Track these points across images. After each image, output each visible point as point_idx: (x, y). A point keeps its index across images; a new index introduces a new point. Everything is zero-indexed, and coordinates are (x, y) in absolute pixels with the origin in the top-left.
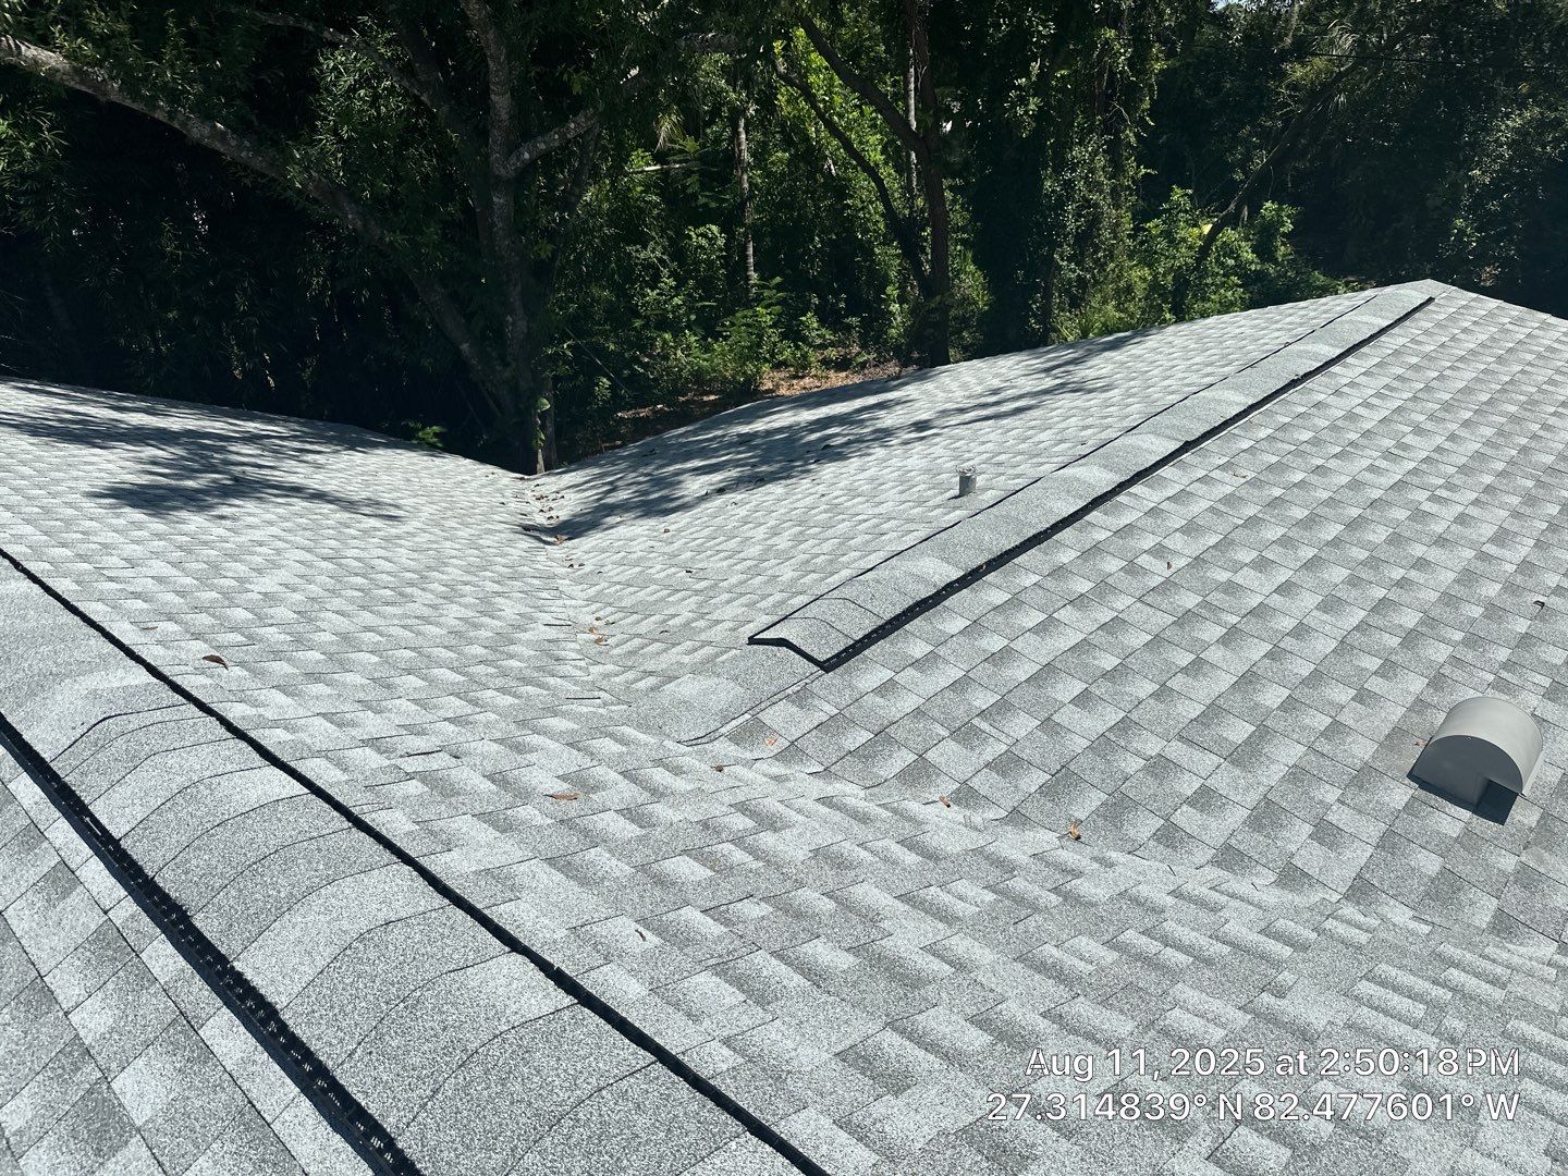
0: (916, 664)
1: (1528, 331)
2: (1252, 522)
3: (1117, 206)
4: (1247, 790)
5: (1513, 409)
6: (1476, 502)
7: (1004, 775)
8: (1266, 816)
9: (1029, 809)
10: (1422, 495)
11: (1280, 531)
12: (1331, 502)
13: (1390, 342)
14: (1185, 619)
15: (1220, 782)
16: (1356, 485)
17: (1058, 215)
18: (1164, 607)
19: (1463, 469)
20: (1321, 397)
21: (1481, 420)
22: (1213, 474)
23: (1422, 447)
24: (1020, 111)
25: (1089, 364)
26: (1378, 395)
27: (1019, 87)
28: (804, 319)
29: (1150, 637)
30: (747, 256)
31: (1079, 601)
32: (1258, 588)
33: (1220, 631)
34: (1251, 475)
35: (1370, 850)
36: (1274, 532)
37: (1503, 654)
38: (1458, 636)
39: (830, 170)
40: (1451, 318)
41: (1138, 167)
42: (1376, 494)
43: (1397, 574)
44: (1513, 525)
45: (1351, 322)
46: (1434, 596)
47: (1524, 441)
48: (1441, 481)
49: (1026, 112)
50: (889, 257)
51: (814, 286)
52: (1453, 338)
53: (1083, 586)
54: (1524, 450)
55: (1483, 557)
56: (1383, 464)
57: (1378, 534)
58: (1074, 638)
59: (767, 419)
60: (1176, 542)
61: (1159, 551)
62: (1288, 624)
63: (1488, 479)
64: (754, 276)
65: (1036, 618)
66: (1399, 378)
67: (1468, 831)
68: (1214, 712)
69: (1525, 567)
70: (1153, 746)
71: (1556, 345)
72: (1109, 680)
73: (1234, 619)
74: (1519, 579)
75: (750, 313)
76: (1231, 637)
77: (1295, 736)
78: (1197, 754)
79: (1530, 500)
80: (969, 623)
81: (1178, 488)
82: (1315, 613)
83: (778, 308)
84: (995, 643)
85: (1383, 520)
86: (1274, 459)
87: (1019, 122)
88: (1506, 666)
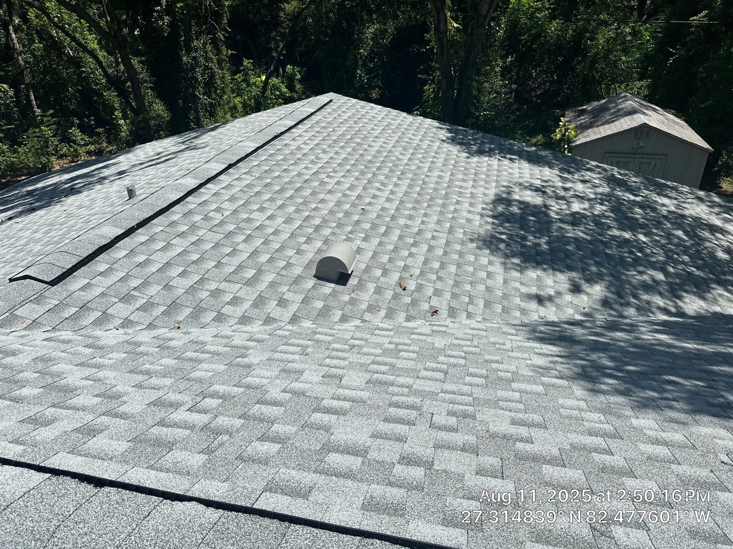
0: (101, 274)
1: (366, 111)
2: (258, 194)
3: (222, 69)
4: (252, 294)
5: (358, 140)
6: (343, 176)
7: (145, 311)
8: (260, 302)
9: (157, 322)
10: (324, 176)
11: (269, 196)
12: (290, 182)
13: (315, 118)
14: (230, 234)
15: (241, 294)
16: (300, 175)
17: (193, 74)
18: (220, 231)
19: (340, 165)
20: (287, 142)
21: (348, 145)
22: (242, 177)
23: (325, 158)
24: (161, 23)
25: (200, 138)
26: (310, 139)
27: (157, 11)
28: (70, 131)
29: (214, 244)
30: (31, 100)
31: (182, 235)
32: (259, 218)
33: (243, 237)
34: (257, 175)
35: (299, 305)
36: (267, 196)
37: (349, 228)
38: (334, 225)
39: (69, 53)
40: (339, 107)
41: (227, 50)
42: (307, 177)
43: (313, 206)
44: (356, 183)
45: (300, 111)
46: (327, 212)
47: (361, 152)
48: (332, 170)
49: (164, 24)
50: (111, 96)
51: (74, 113)
52: (339, 115)
53: (184, 228)
54: (361, 155)
55: (345, 195)
56: (310, 166)
57: (307, 192)
58: (180, 250)
59: (45, 181)
60: (226, 205)
61: (218, 210)
62: (271, 230)
63: (348, 167)
64: (38, 111)
65: (162, 244)
66: (318, 132)
67: (334, 291)
68: (240, 268)
69: (359, 197)
70: (213, 286)
71: (375, 115)
72: (195, 264)
73: (249, 232)
74: (357, 202)
75: (37, 130)
76: (248, 239)
77: (272, 271)
78: (232, 285)
79: (362, 173)
80: (128, 252)
81: (227, 183)
82: (282, 225)
83: (54, 126)
84: (141, 258)
85: (309, 187)
86: (267, 168)
87: (161, 28)
88: (350, 233)
